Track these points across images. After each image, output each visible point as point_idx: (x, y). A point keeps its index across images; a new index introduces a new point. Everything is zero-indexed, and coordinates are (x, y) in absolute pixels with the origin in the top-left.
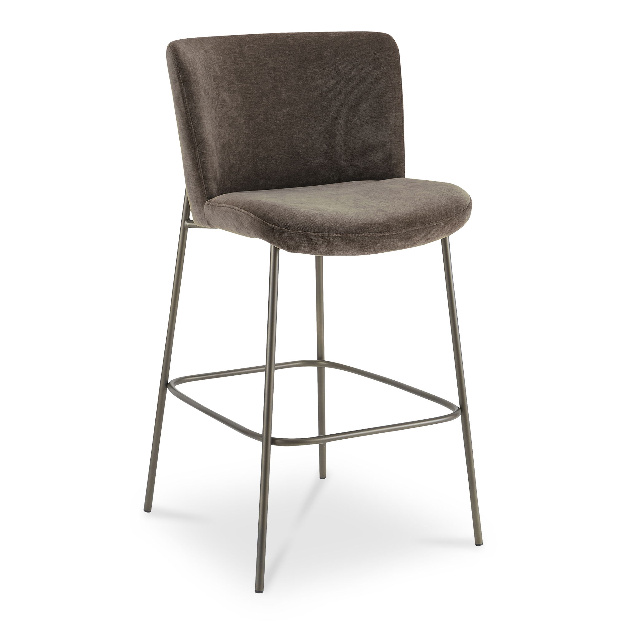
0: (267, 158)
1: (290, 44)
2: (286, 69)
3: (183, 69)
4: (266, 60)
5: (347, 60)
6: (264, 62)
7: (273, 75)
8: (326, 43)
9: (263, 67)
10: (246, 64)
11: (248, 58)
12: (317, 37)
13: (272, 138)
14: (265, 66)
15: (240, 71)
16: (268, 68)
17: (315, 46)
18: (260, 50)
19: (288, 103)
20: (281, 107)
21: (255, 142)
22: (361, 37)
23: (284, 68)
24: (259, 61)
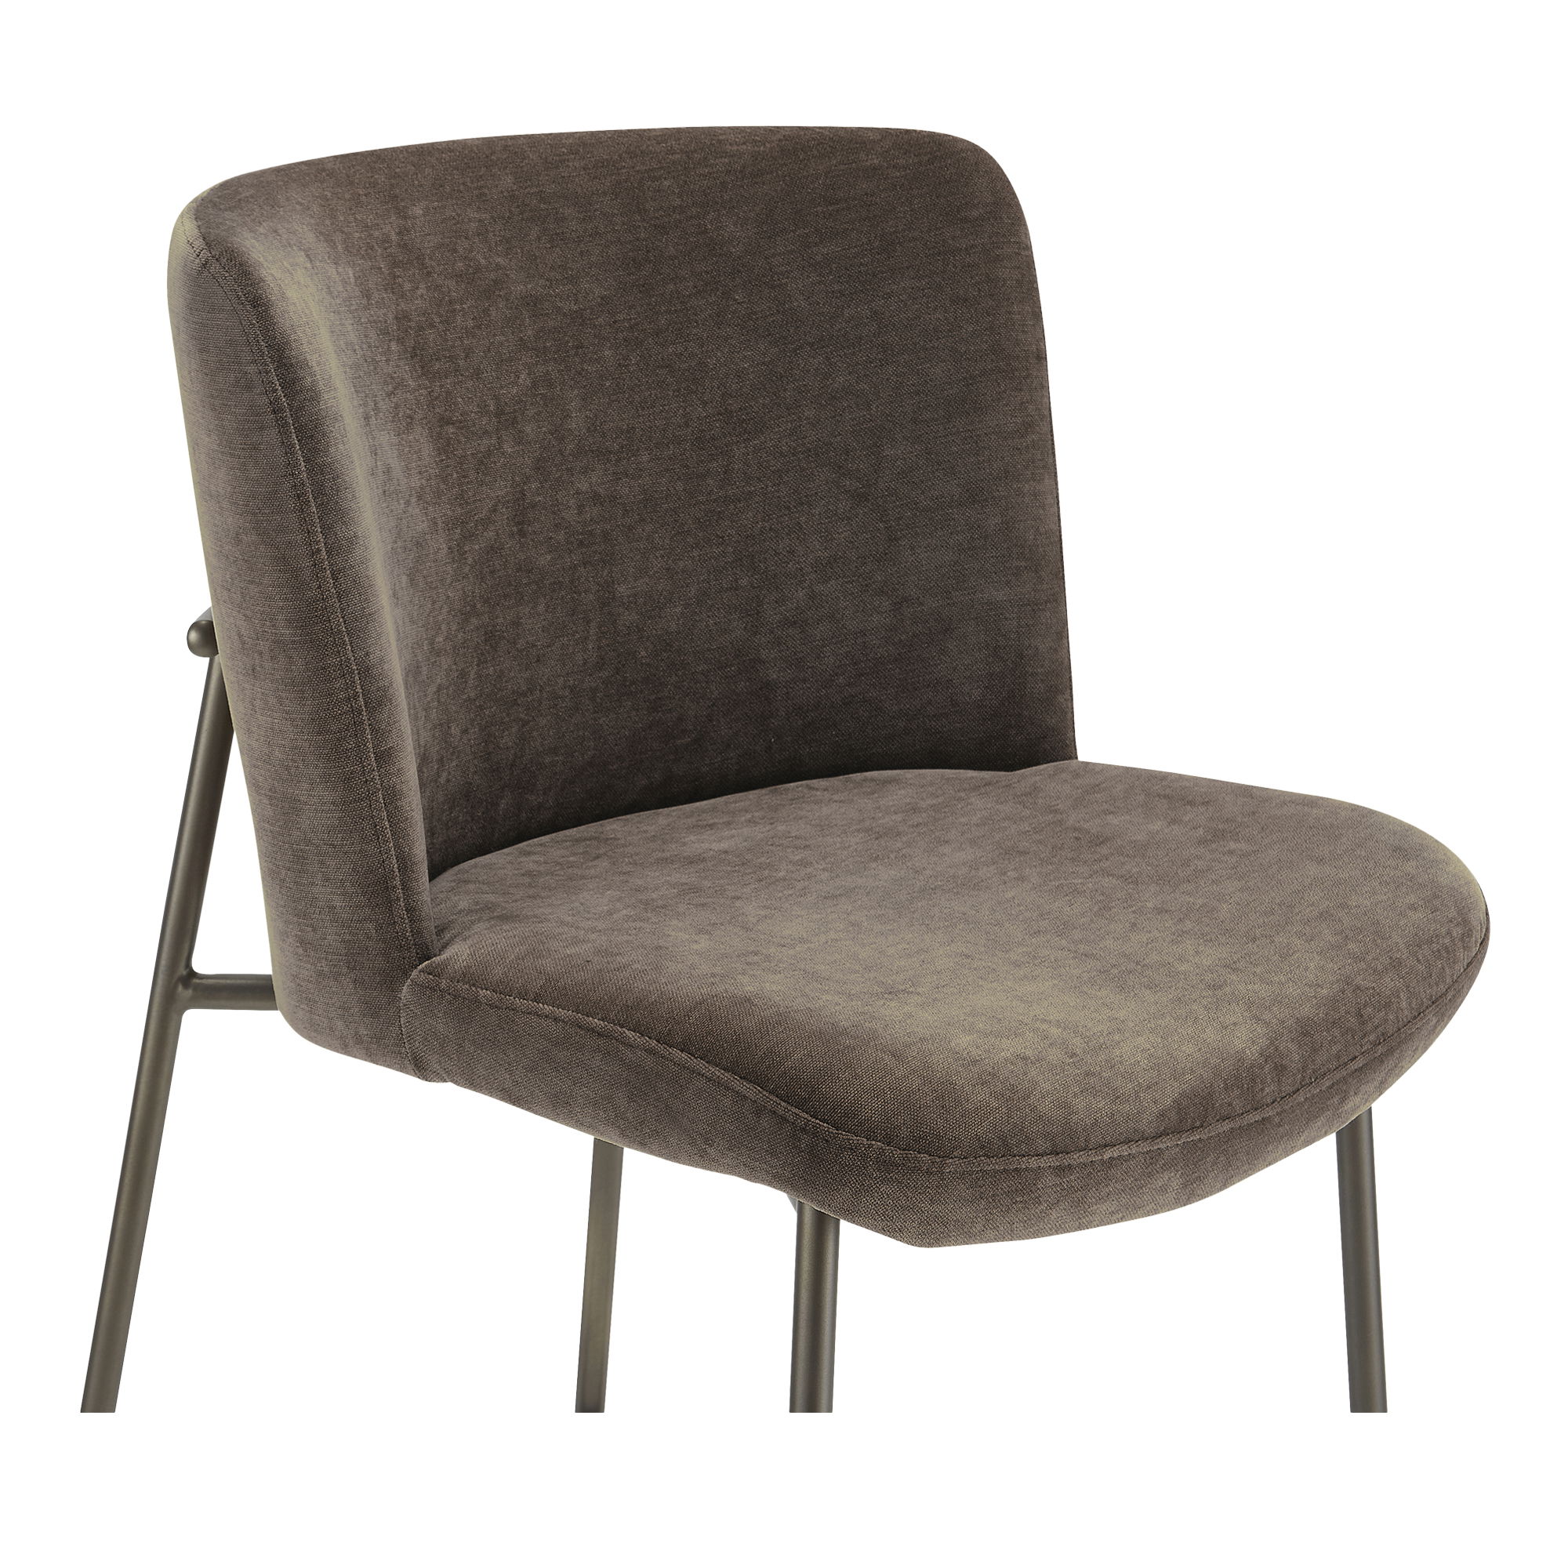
0: (524, 695)
1: (579, 190)
2: (576, 301)
3: (292, 365)
4: (498, 267)
5: (819, 258)
6: (493, 276)
7: (530, 332)
8: (724, 184)
9: (489, 298)
10: (428, 288)
11: (434, 264)
12: (677, 156)
13: (541, 608)
14: (497, 293)
15: (413, 324)
16: (507, 300)
17: (680, 196)
18: (470, 220)
19: (592, 452)
20: (567, 469)
21: (486, 633)
22: (862, 155)
23: (568, 297)
24: (471, 270)
